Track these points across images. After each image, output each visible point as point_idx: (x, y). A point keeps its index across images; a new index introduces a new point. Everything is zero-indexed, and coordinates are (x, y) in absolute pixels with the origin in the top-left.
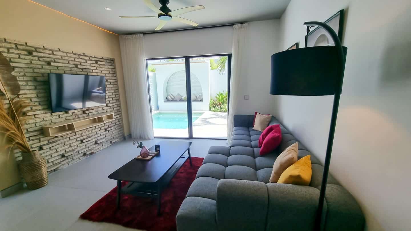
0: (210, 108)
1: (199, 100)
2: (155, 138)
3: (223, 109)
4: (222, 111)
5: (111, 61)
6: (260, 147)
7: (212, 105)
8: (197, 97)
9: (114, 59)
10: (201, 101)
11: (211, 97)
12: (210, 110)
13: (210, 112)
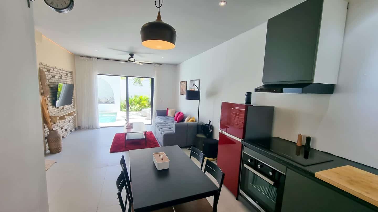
0: (122, 109)
1: (110, 102)
2: (101, 127)
3: (133, 109)
4: (132, 111)
5: (71, 73)
6: (176, 121)
7: (123, 107)
8: (108, 100)
9: (73, 72)
10: (113, 103)
11: (121, 100)
12: (122, 111)
13: (122, 112)
